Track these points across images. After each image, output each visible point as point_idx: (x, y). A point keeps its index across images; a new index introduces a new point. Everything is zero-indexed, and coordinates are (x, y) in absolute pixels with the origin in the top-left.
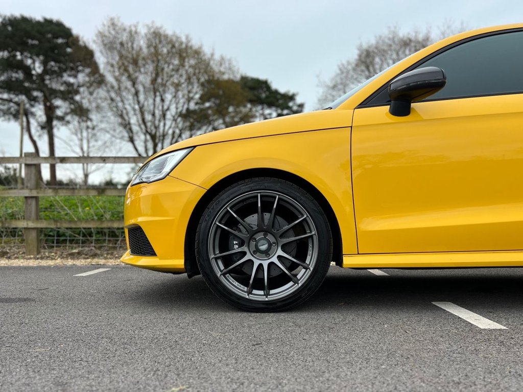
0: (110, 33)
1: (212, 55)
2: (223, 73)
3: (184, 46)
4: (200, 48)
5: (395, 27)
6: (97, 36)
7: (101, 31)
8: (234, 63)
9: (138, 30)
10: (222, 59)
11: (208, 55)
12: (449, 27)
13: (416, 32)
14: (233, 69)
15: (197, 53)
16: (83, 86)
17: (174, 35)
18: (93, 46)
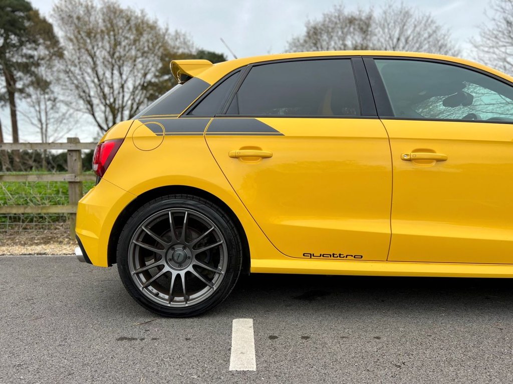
0: (66, 7)
1: (167, 30)
2: (178, 48)
3: (139, 21)
4: (156, 22)
5: (340, 6)
6: (54, 10)
7: (58, 5)
8: (188, 38)
9: (94, 5)
10: (177, 33)
11: (163, 31)
12: (390, 7)
13: (360, 11)
14: (188, 43)
15: (153, 28)
16: (43, 59)
17: (129, 9)
18: (50, 20)
